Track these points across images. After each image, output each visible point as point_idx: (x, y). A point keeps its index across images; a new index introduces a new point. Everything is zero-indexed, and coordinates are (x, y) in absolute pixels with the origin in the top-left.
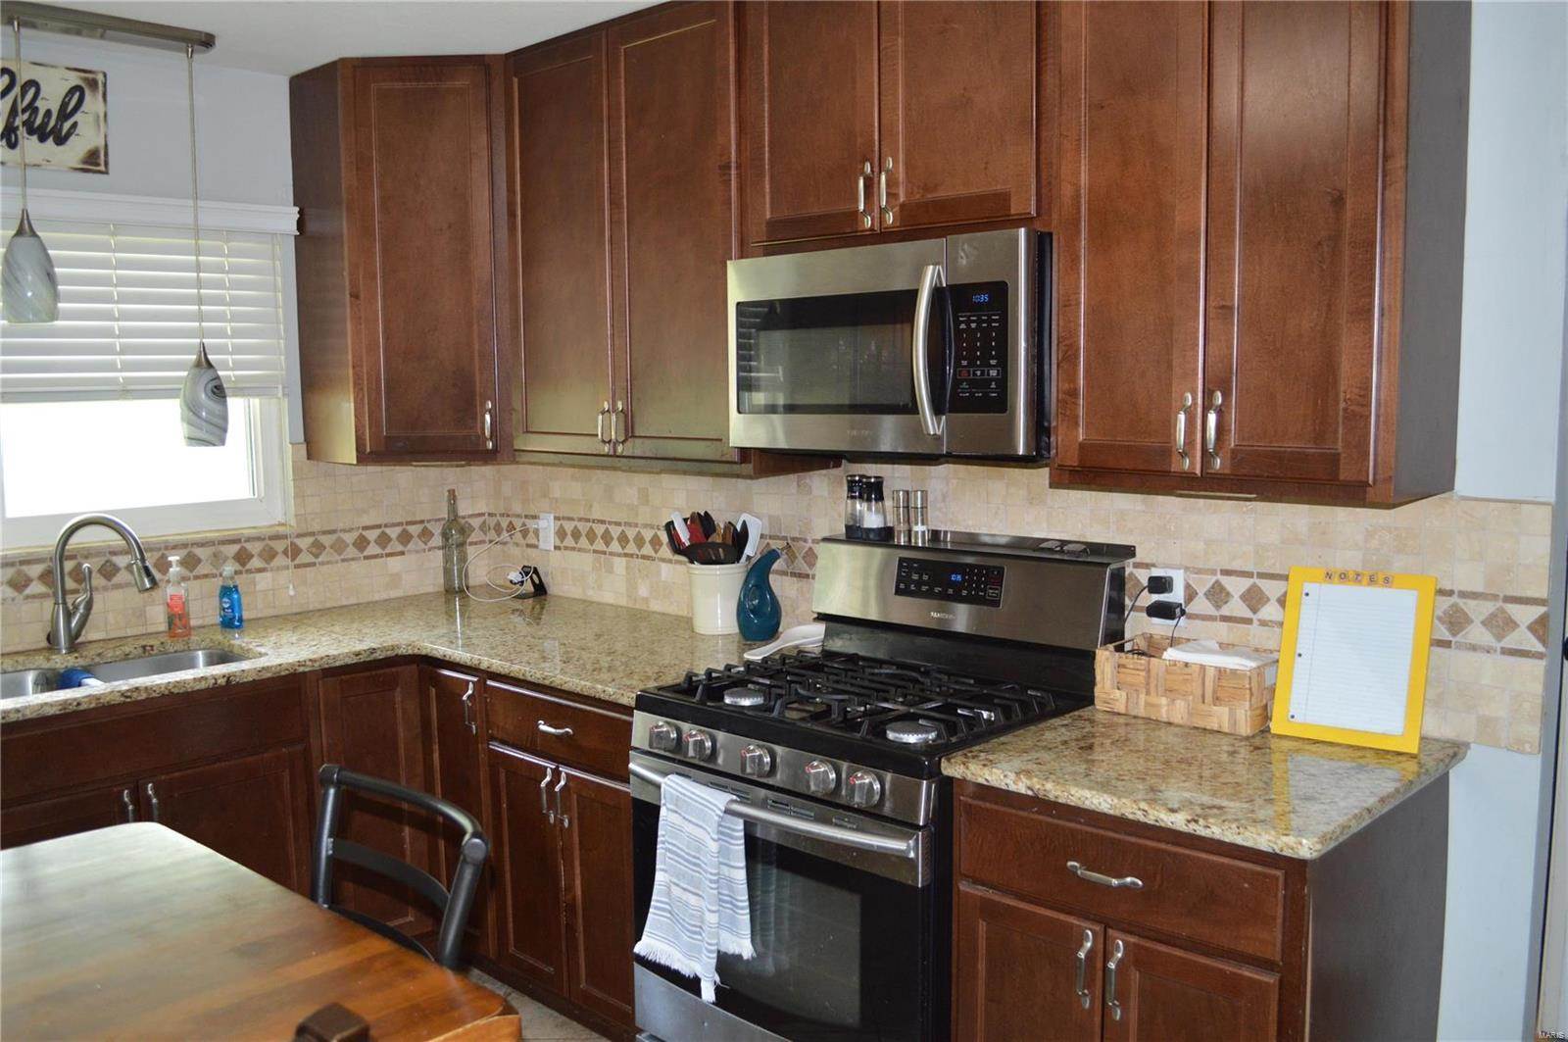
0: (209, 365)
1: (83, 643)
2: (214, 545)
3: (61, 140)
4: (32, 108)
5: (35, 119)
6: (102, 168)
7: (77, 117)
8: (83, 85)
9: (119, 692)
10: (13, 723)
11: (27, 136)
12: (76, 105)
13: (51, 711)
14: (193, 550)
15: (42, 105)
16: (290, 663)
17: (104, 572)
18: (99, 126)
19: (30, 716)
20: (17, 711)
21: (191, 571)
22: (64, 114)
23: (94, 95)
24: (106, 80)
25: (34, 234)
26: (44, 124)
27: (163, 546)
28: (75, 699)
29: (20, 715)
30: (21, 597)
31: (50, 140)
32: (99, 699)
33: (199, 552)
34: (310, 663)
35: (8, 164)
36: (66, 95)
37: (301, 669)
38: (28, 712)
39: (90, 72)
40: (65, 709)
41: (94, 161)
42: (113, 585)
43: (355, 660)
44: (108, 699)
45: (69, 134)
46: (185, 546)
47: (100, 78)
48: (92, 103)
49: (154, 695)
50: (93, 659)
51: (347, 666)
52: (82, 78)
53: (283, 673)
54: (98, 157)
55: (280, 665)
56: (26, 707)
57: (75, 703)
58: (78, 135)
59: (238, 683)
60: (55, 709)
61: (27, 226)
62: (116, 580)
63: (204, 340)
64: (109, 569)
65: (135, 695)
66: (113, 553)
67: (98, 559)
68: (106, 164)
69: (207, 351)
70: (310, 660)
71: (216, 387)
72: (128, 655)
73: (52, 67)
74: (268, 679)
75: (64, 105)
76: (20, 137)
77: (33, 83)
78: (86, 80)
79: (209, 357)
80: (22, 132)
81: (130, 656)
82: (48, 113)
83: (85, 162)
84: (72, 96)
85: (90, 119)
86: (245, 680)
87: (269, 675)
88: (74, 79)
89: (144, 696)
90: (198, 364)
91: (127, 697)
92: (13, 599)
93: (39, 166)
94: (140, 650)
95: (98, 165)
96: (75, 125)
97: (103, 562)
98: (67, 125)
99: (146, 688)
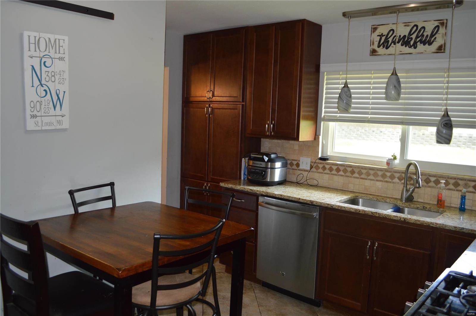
0: (448, 115)
1: (413, 201)
2: (466, 181)
3: (430, 43)
4: (422, 35)
5: (423, 39)
6: (443, 51)
7: (436, 36)
8: (439, 25)
9: (371, 212)
10: (343, 210)
11: (420, 44)
12: (436, 32)
13: (353, 211)
14: (458, 181)
15: (425, 34)
16: (427, 222)
17: (426, 181)
18: (443, 37)
19: (347, 210)
20: (344, 207)
21: (456, 188)
22: (432, 35)
23: (443, 28)
24: (447, 22)
25: (396, 75)
26: (426, 39)
27: (447, 177)
28: (359, 209)
29: (345, 209)
30: (401, 183)
31: (427, 44)
32: (365, 212)
33: (460, 182)
34: (435, 224)
35: (413, 54)
36: (434, 29)
37: (431, 225)
38: (347, 209)
39: (442, 20)
40: (356, 211)
41: (441, 49)
42: (428, 186)
43: (454, 229)
44: (367, 212)
45: (433, 41)
46: (455, 179)
47: (445, 21)
48: (442, 30)
49: (381, 216)
50: (407, 206)
51: (450, 230)
52: (439, 23)
53: (425, 224)
54: (442, 47)
55: (424, 221)
56: (346, 207)
57: (359, 211)
58: (436, 41)
59: (408, 222)
60: (353, 210)
61: (395, 72)
62: (430, 184)
63: (447, 107)
64: (428, 181)
65: (375, 214)
66: (430, 176)
67: (424, 177)
68: (444, 49)
69: (448, 111)
70: (436, 223)
71: (446, 123)
72: (418, 208)
73: (430, 21)
74: (419, 224)
75: (433, 32)
76: (418, 45)
77: (424, 28)
78: (441, 23)
79: (449, 113)
80: (419, 43)
81: (419, 208)
82: (427, 36)
83: (438, 49)
84: (435, 29)
85: (441, 35)
86: (410, 222)
87: (419, 223)
88: (436, 24)
89: (377, 215)
90: (444, 116)
91: (373, 214)
92: (398, 183)
93: (422, 53)
94: (422, 208)
95: (442, 50)
96: (435, 38)
97: (426, 178)
98: (433, 39)
99: (379, 213)
